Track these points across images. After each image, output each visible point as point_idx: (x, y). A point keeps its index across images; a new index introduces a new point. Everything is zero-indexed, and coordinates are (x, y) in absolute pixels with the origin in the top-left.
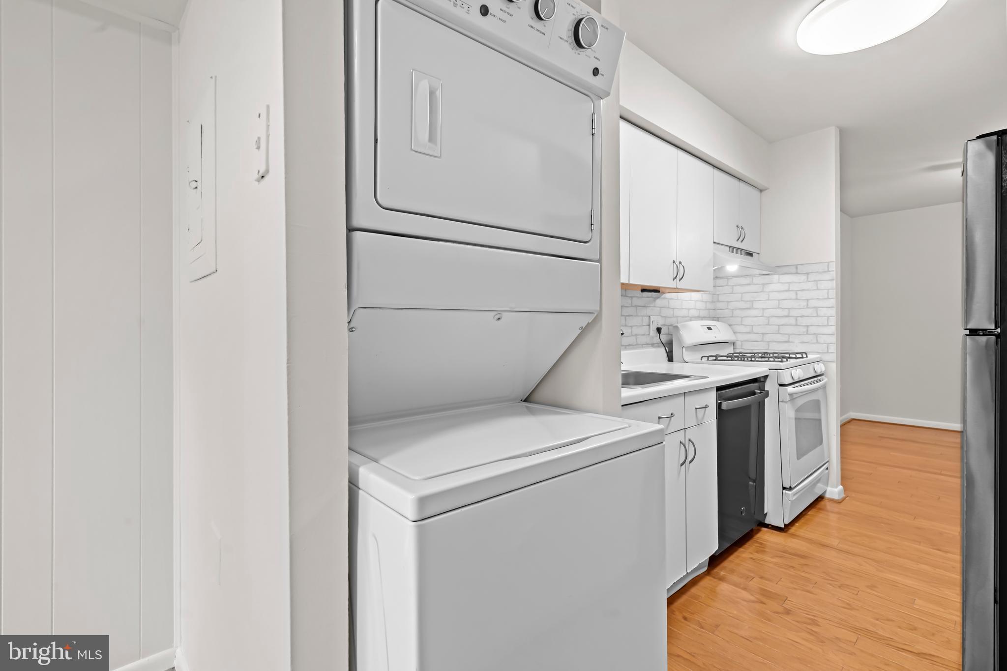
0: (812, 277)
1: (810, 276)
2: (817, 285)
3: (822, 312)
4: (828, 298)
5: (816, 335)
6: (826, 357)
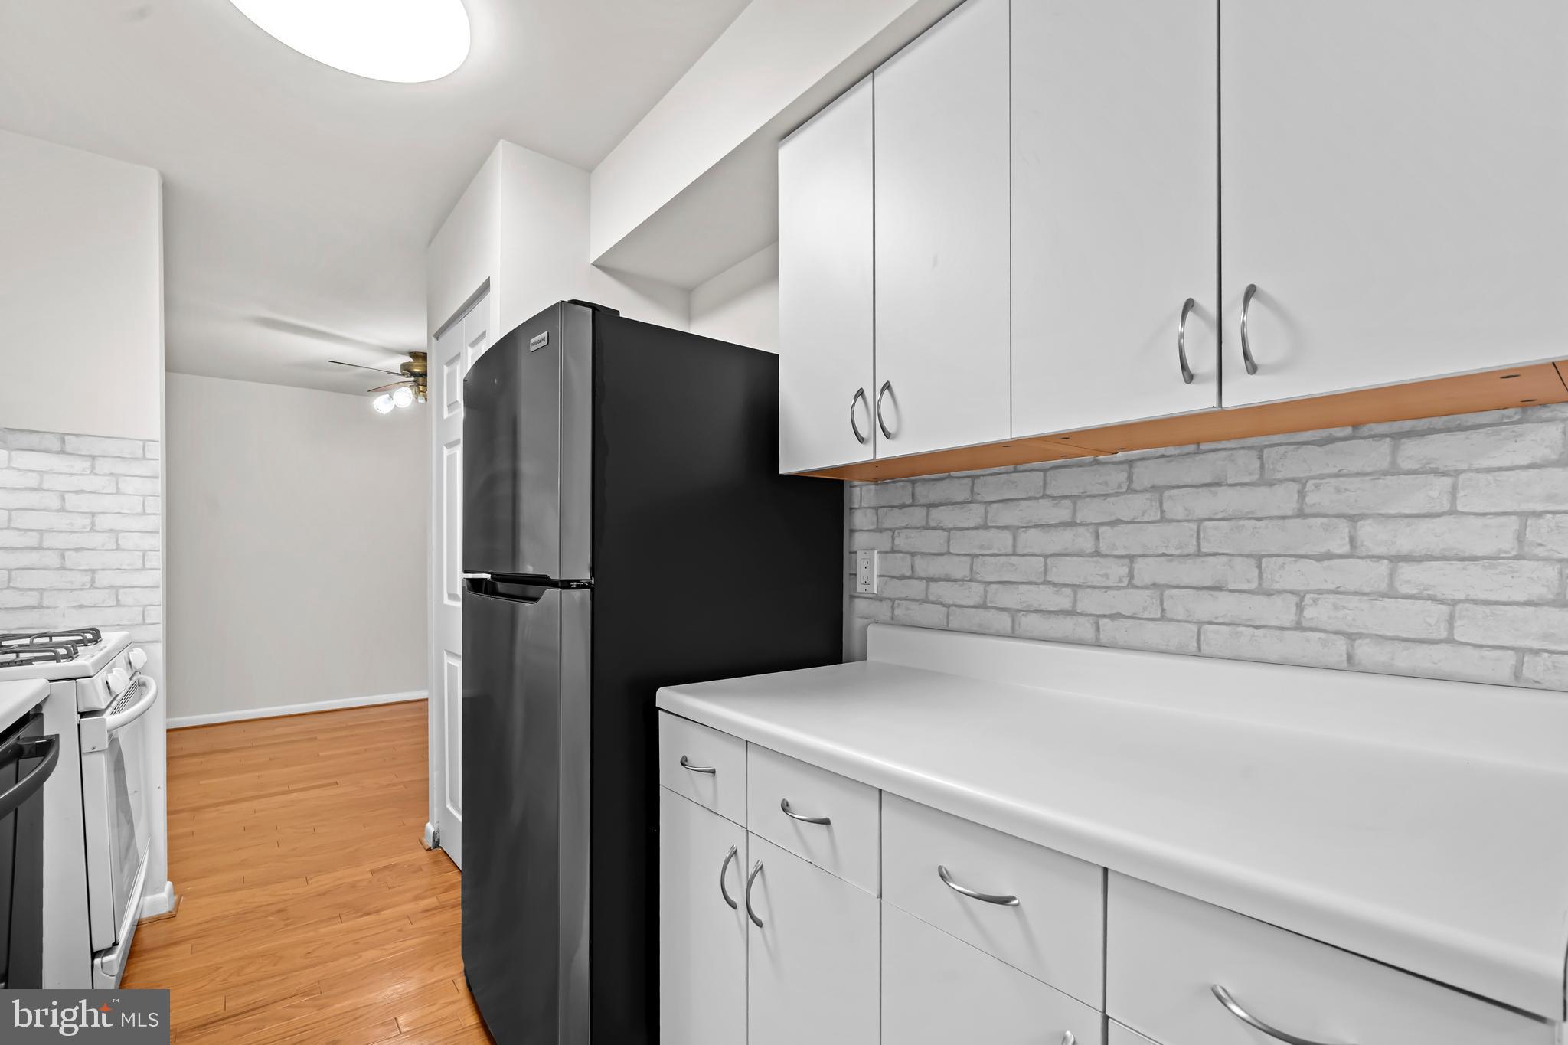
0: (103, 466)
1: (99, 462)
2: (117, 484)
3: (129, 541)
4: (144, 513)
5: (115, 589)
6: (141, 634)
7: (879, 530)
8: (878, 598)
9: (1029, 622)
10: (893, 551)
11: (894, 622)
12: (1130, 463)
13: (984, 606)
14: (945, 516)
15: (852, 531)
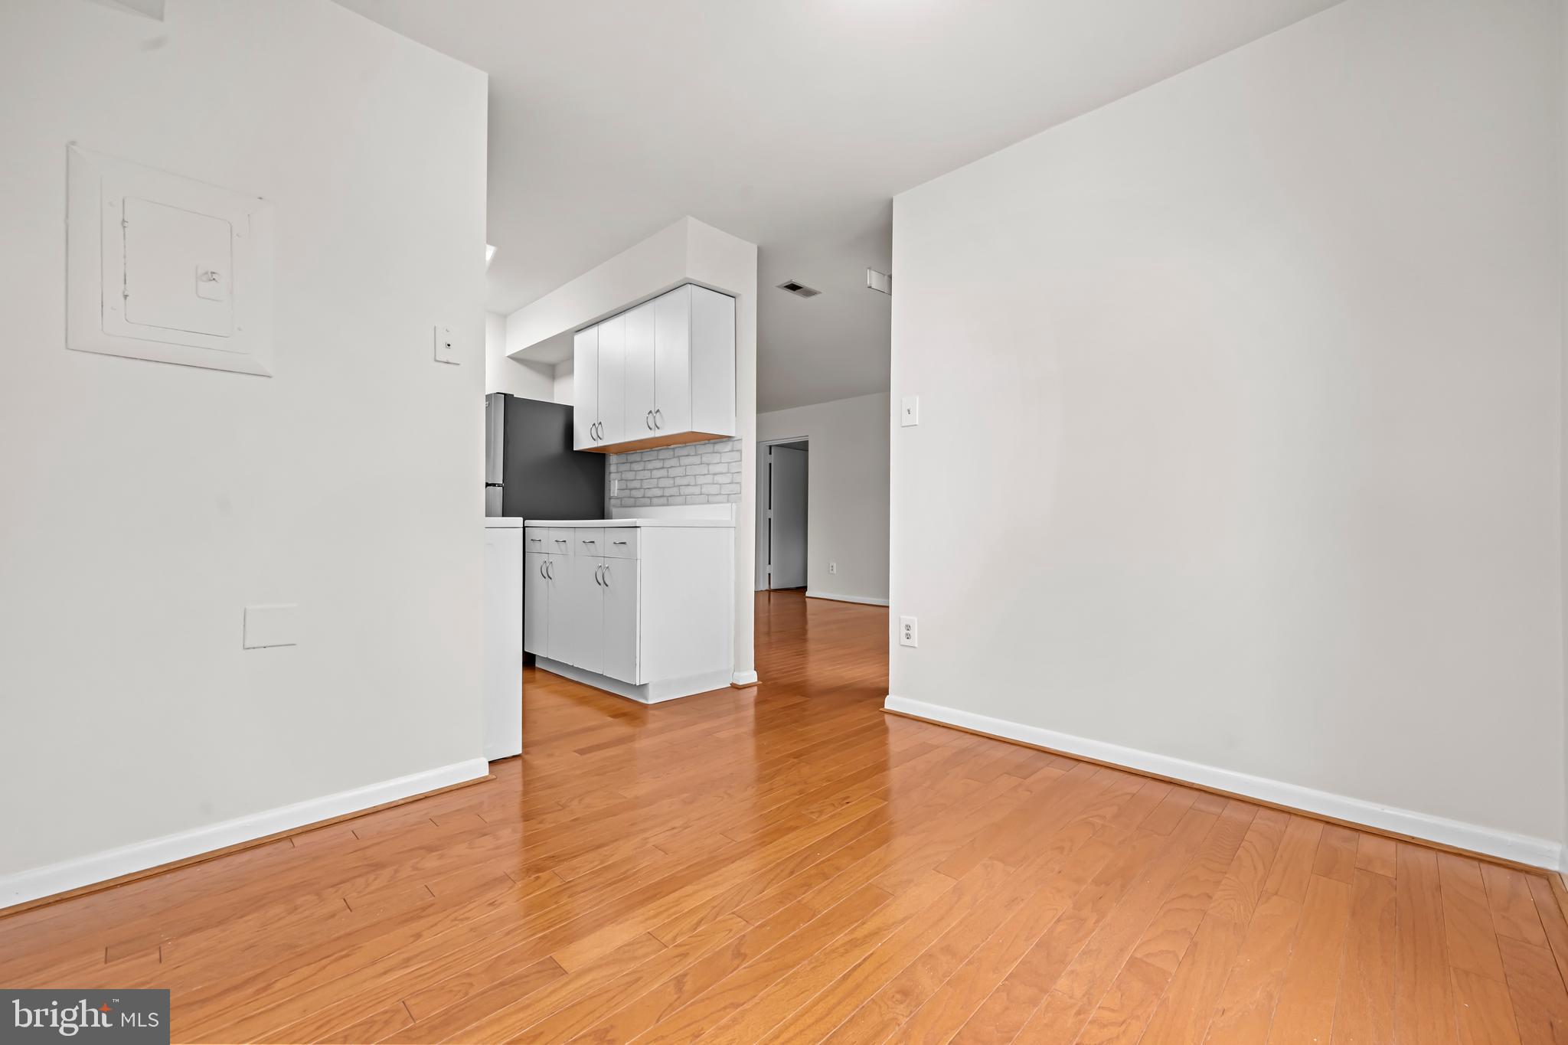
7: (618, 472)
8: (617, 498)
9: (655, 500)
10: (622, 480)
11: (622, 506)
12: (674, 449)
13: (644, 497)
14: (636, 467)
15: (610, 473)
